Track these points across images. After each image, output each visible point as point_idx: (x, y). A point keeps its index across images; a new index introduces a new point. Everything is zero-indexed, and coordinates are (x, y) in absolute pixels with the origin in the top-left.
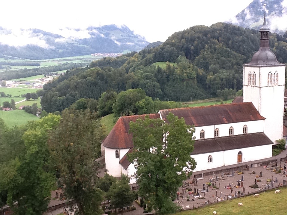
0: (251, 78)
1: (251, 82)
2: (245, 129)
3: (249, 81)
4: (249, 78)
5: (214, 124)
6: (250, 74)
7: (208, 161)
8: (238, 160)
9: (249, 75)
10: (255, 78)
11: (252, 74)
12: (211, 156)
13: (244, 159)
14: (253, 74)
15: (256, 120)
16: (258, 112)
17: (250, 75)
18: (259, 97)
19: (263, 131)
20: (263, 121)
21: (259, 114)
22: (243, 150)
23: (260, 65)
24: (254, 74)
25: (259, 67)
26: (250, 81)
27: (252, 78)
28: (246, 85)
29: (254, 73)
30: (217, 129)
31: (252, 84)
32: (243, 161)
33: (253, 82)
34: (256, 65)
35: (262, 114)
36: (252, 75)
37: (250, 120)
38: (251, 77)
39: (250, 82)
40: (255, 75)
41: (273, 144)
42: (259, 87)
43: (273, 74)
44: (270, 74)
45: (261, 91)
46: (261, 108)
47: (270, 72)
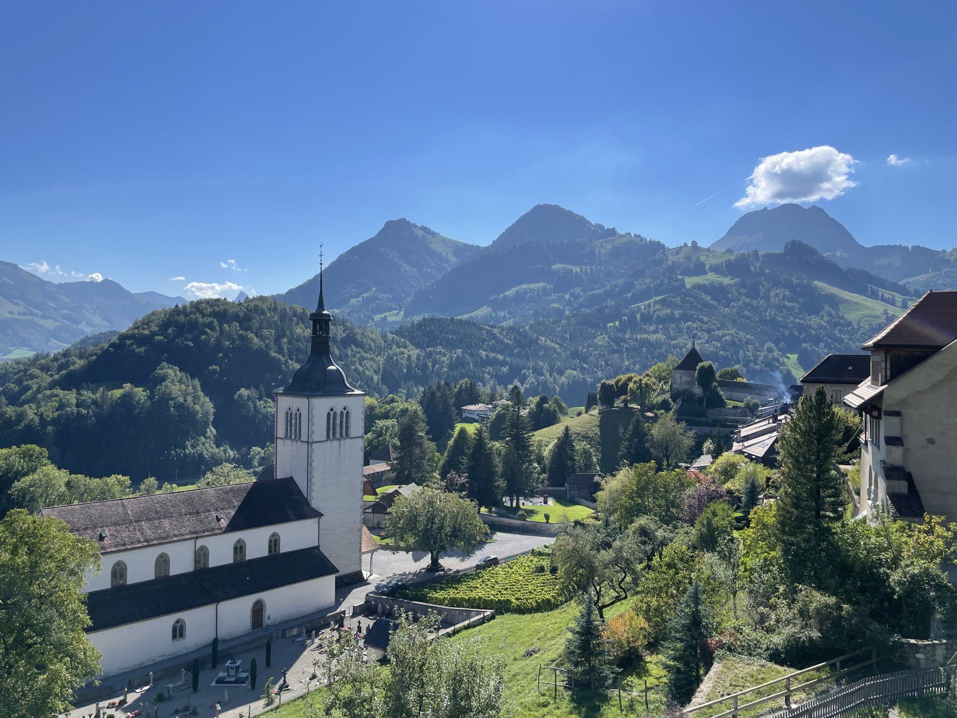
0: (291, 422)
1: (291, 430)
2: (274, 542)
3: (287, 429)
4: (287, 422)
5: (195, 536)
6: (289, 412)
7: (174, 637)
8: (253, 623)
9: (287, 416)
10: (300, 421)
11: (294, 413)
12: (183, 621)
13: (269, 618)
14: (296, 414)
15: (299, 519)
16: (306, 500)
17: (289, 416)
18: (309, 464)
19: (316, 544)
20: (316, 520)
21: (309, 505)
22: (266, 596)
23: (310, 393)
24: (298, 413)
25: (308, 396)
26: (289, 428)
27: (293, 421)
28: (281, 438)
29: (298, 410)
30: (202, 547)
31: (293, 436)
32: (266, 622)
33: (295, 430)
34: (301, 393)
35: (315, 504)
36: (293, 416)
37: (285, 519)
38: (291, 419)
39: (289, 431)
40: (300, 414)
41: (338, 574)
42: (308, 442)
43: (338, 413)
44: (332, 413)
45: (313, 451)
46: (312, 491)
47: (332, 410)
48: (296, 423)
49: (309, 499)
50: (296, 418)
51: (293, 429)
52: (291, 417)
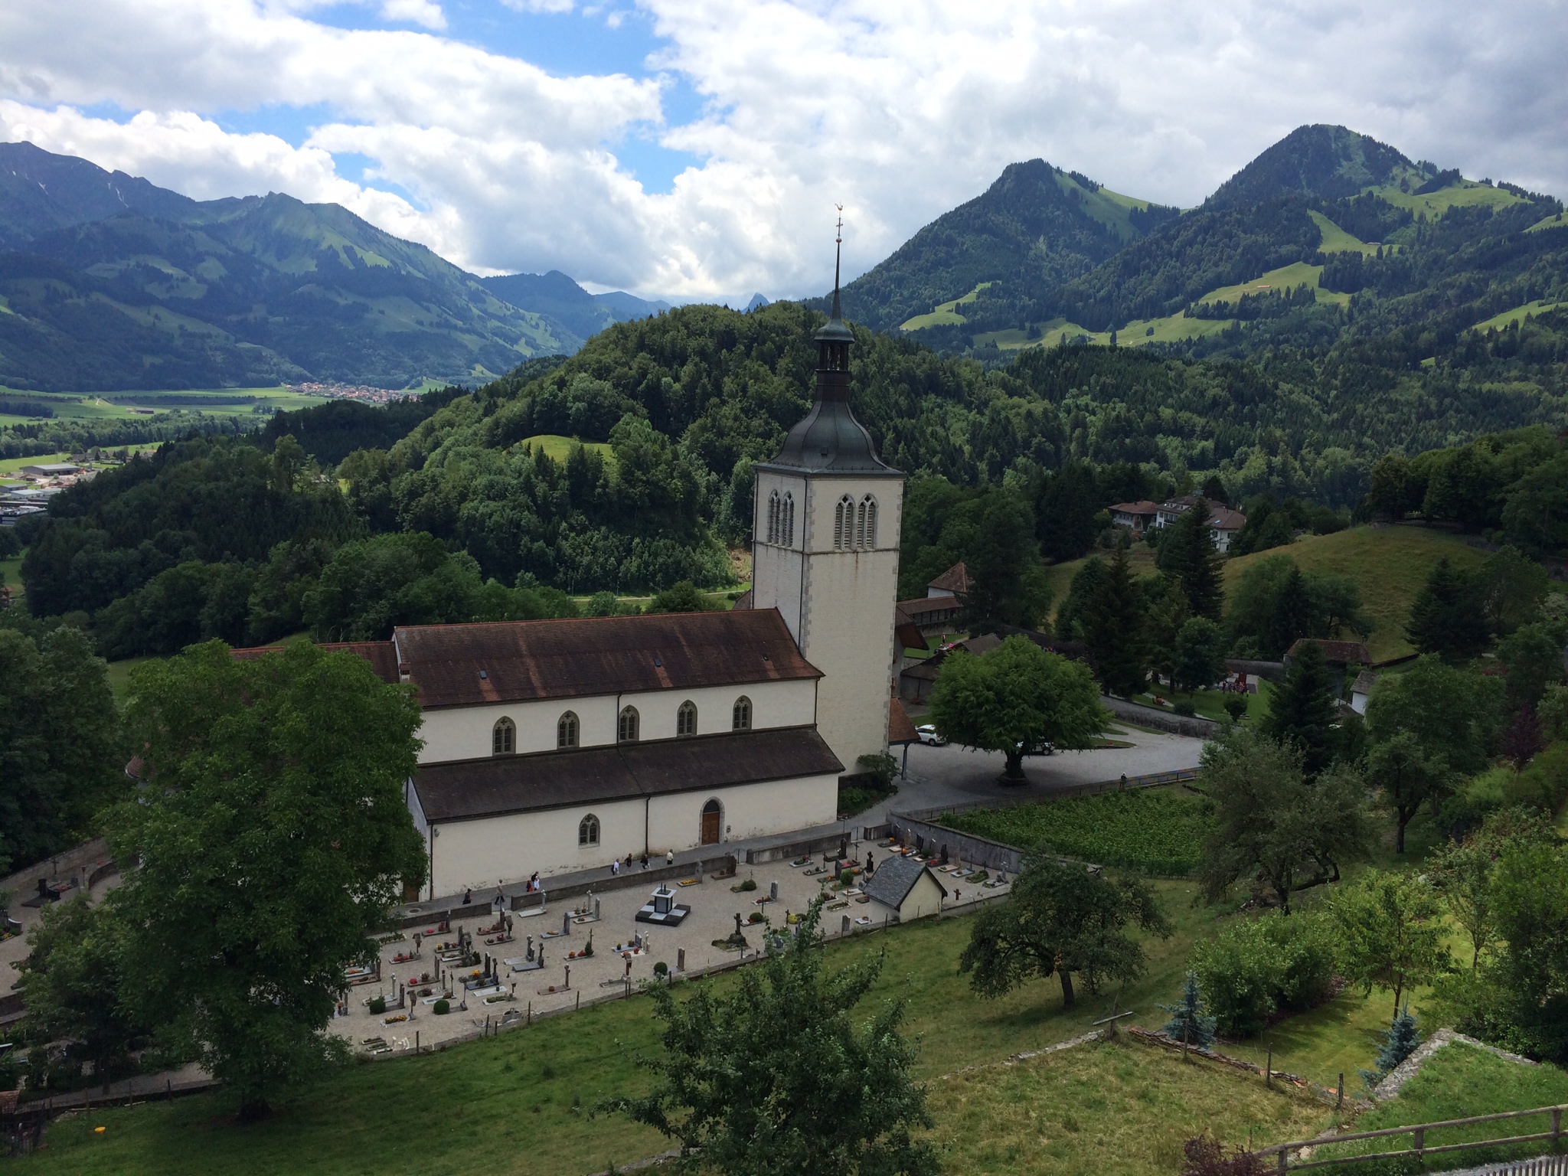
0: (777, 517)
1: (777, 531)
2: (742, 712)
3: (771, 529)
4: (771, 517)
5: (618, 689)
6: (776, 500)
7: (583, 840)
8: (704, 835)
9: (772, 506)
10: (792, 516)
11: (782, 502)
12: (597, 820)
13: (729, 829)
14: (786, 504)
15: (783, 679)
16: (798, 648)
17: (775, 505)
18: (804, 590)
19: (811, 722)
20: (812, 683)
21: (801, 656)
22: (724, 796)
23: (809, 471)
24: (789, 502)
25: (806, 477)
26: (774, 526)
27: (781, 516)
28: (762, 543)
29: (790, 497)
30: (629, 709)
31: (780, 540)
32: (725, 835)
33: (784, 531)
34: (795, 469)
35: (811, 657)
36: (782, 507)
37: (761, 677)
38: (778, 513)
39: (774, 532)
40: (792, 505)
41: (842, 774)
42: (802, 553)
43: (857, 505)
44: (845, 505)
45: (810, 567)
46: (807, 633)
47: (845, 499)
48: (785, 519)
49: (802, 645)
50: (785, 510)
51: (781, 528)
52: (778, 507)
